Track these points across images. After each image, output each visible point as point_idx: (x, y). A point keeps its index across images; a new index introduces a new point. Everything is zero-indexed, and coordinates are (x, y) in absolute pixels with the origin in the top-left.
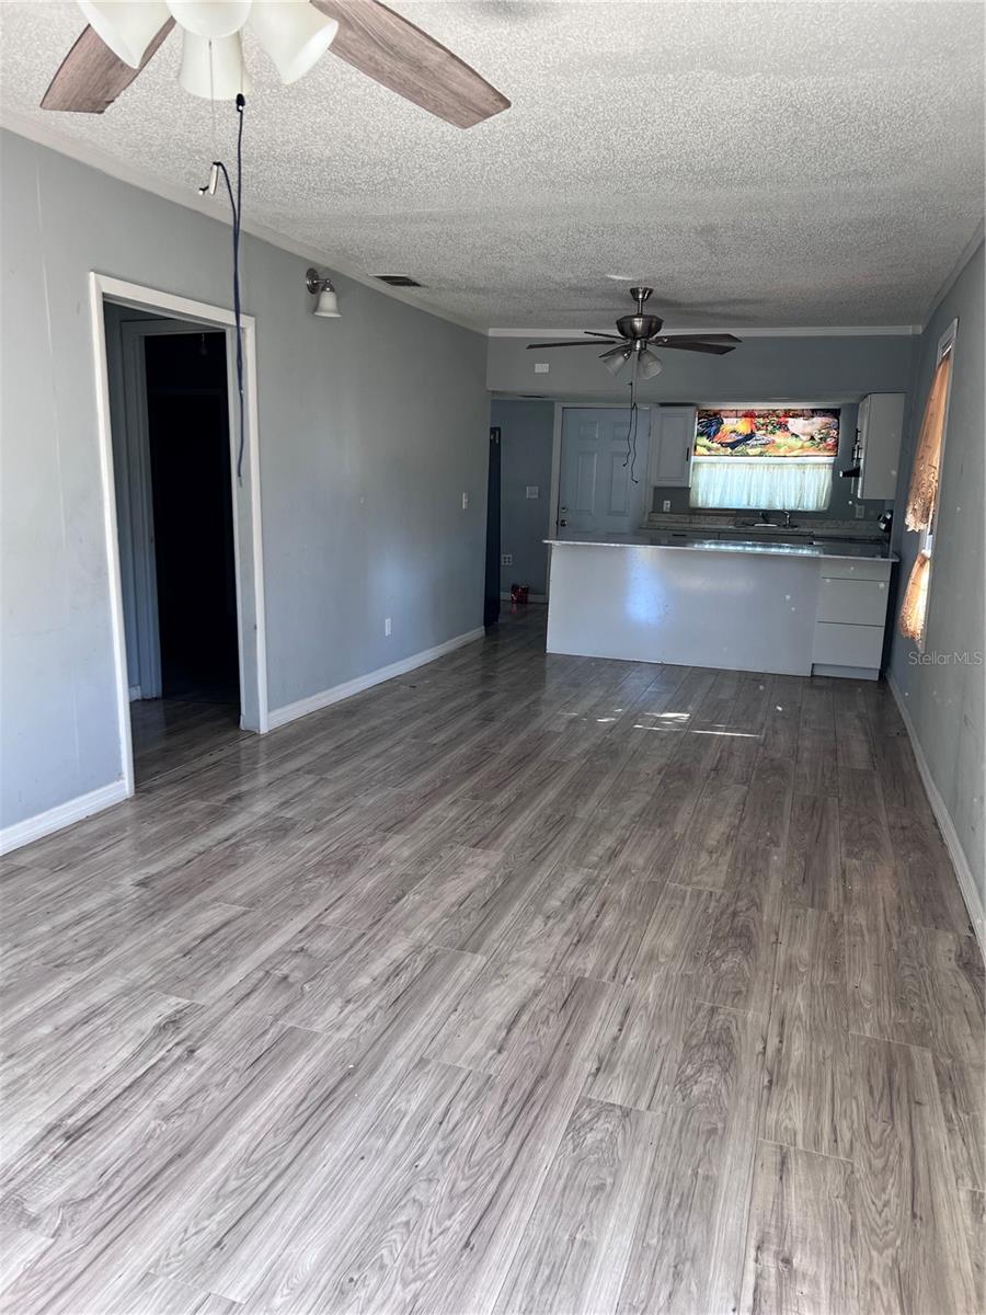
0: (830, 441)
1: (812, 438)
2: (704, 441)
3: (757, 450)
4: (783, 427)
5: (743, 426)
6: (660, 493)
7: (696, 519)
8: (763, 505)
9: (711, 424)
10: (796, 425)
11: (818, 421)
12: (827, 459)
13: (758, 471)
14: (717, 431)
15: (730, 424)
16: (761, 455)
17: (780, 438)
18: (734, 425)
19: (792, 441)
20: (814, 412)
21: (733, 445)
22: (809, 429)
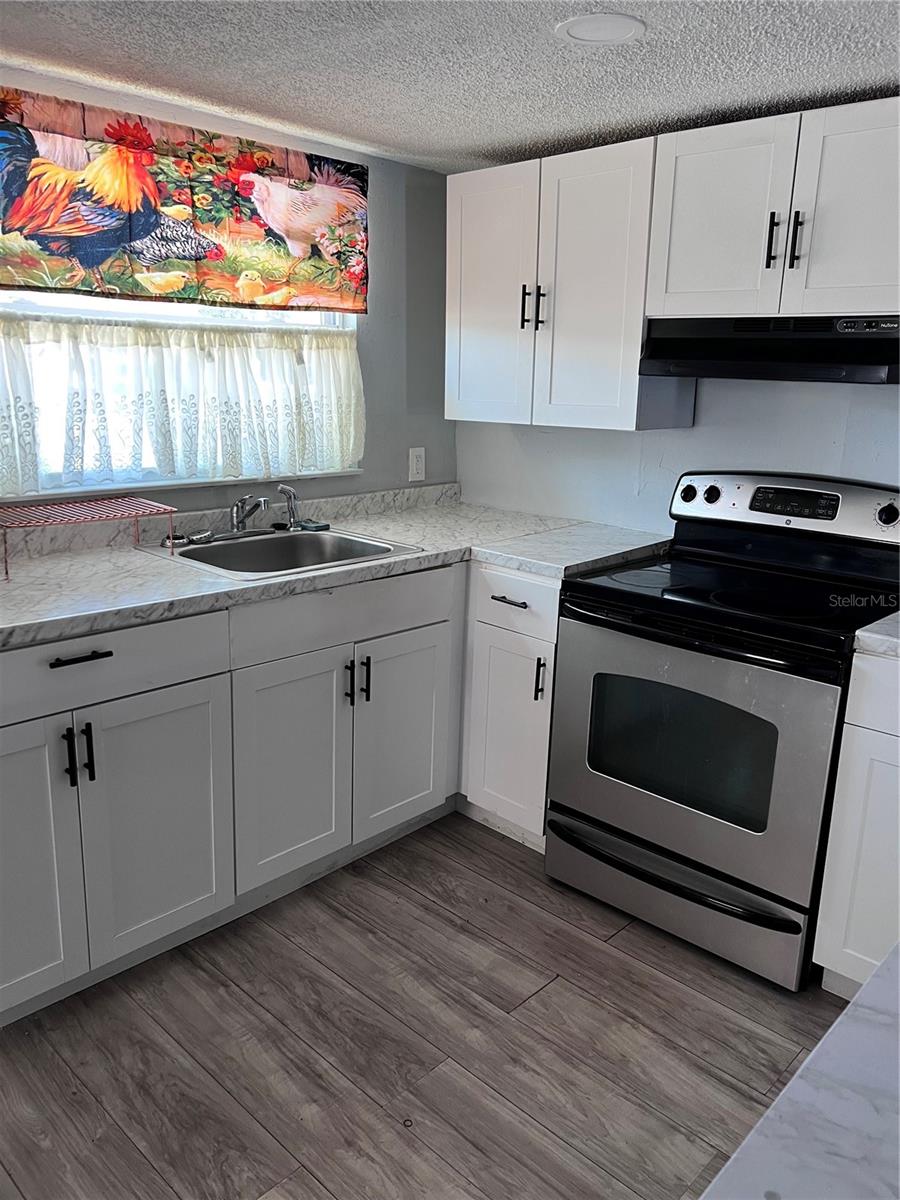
1: (315, 252)
4: (238, 199)
16: (185, 295)
22: (303, 221)
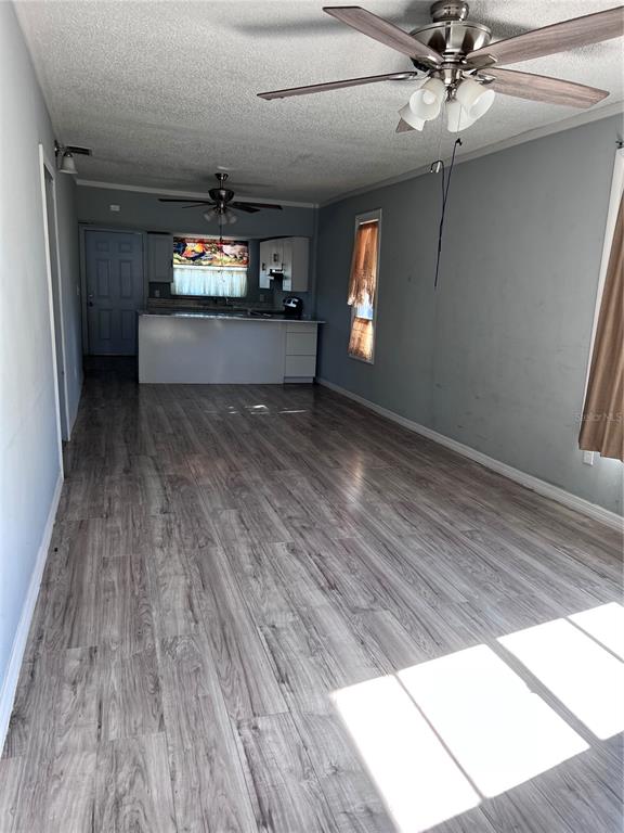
0: (245, 259)
1: (236, 257)
2: (176, 255)
3: (208, 262)
4: (221, 250)
5: (198, 248)
6: (153, 286)
7: (176, 301)
8: (213, 294)
9: (180, 246)
10: (227, 249)
11: (238, 247)
12: (243, 269)
13: (208, 273)
14: (184, 250)
15: (190, 246)
16: (210, 265)
17: (218, 255)
18: (193, 248)
19: (225, 258)
20: (236, 243)
21: (193, 259)
22: (233, 252)
